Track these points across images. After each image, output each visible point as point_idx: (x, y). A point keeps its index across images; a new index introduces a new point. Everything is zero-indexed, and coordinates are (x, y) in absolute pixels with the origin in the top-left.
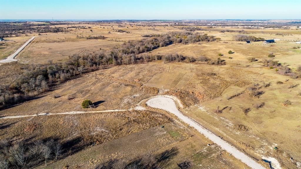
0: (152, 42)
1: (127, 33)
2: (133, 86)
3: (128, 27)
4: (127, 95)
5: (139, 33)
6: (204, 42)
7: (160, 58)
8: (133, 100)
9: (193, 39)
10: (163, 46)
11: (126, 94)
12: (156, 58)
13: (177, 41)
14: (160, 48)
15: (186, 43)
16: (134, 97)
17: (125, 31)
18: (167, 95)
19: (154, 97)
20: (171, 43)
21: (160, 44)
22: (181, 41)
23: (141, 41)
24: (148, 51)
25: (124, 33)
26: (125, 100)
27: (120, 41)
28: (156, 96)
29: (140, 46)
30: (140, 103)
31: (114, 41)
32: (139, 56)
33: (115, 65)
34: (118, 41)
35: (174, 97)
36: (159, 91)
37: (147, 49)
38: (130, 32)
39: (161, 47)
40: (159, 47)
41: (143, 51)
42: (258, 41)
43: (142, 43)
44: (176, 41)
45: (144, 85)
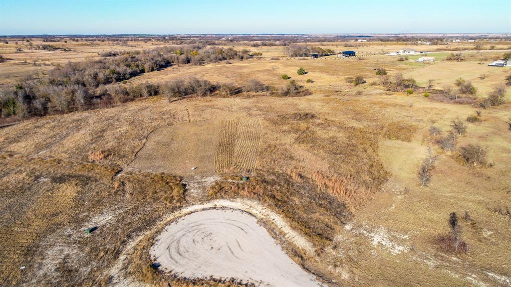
0: (127, 63)
1: (65, 50)
2: (85, 181)
3: (66, 42)
4: (59, 225)
5: (92, 50)
6: (235, 60)
7: (154, 91)
8: (87, 249)
9: (213, 56)
10: (153, 70)
11: (57, 219)
12: (145, 92)
13: (180, 60)
14: (147, 74)
15: (201, 62)
16: (92, 230)
17: (59, 48)
18: (222, 198)
19: (177, 214)
20: (168, 64)
21: (146, 66)
22: (188, 61)
23: (100, 62)
24: (119, 80)
25: (58, 51)
26: (50, 252)
27: (45, 65)
28: (180, 207)
29: (98, 71)
30: (122, 257)
31: (31, 65)
32: (99, 91)
33: (25, 118)
34: (40, 65)
35: (249, 202)
36: (185, 185)
37: (115, 76)
38: (72, 50)
39: (149, 72)
40: (143, 71)
41: (108, 81)
42: (326, 55)
43: (101, 65)
44: (178, 60)
45: (127, 169)
